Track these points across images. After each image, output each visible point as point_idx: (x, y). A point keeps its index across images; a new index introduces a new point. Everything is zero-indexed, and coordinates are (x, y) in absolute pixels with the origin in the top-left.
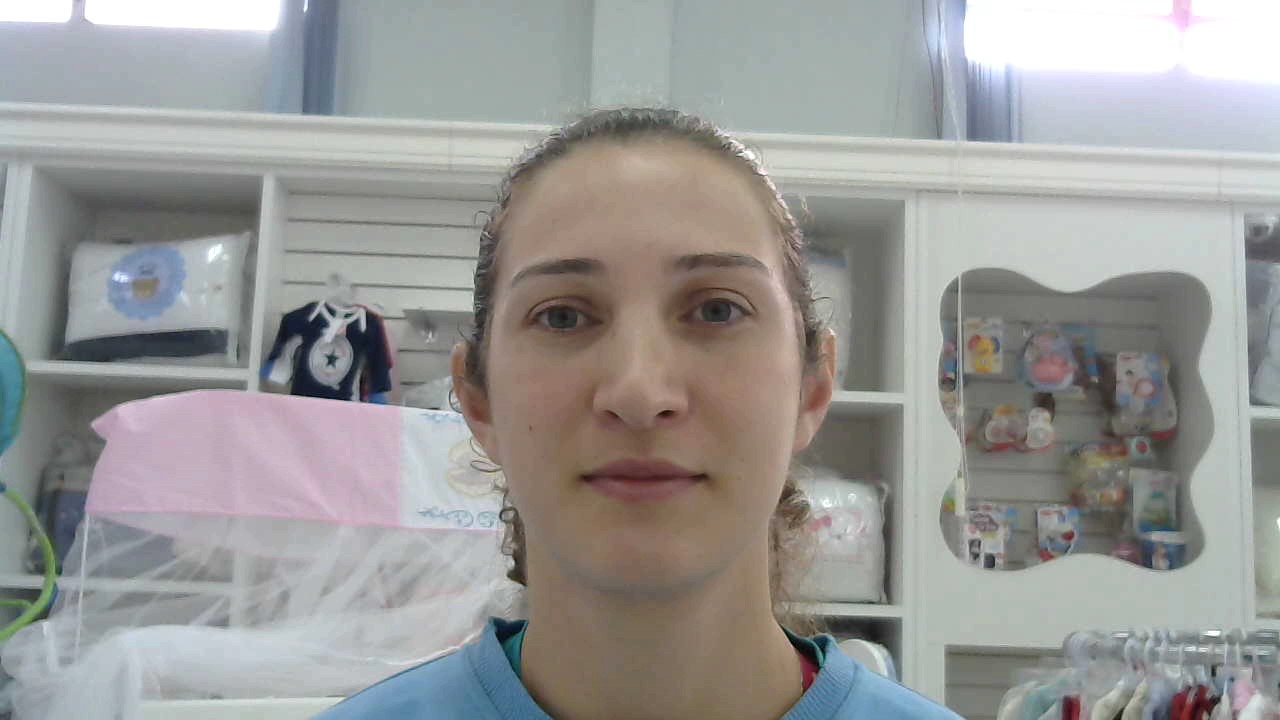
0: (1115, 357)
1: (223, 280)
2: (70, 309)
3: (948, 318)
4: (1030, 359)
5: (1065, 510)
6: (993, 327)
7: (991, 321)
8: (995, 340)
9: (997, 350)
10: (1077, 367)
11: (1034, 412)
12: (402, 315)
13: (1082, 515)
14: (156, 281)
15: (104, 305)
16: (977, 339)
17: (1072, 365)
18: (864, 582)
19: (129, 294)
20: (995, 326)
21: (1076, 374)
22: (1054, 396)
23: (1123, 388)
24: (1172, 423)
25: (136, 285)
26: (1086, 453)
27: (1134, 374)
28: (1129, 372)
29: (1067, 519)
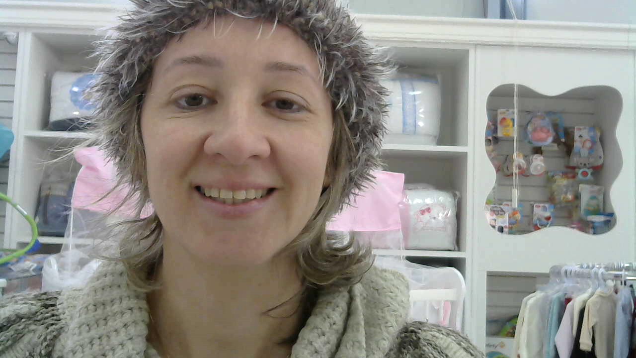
0: (574, 128)
2: (52, 106)
3: (489, 109)
4: (530, 130)
5: (547, 205)
6: (513, 113)
7: (511, 111)
8: (513, 120)
9: (514, 125)
10: (554, 134)
11: (535, 156)
13: (555, 208)
15: (68, 103)
16: (504, 119)
17: (552, 133)
18: (447, 240)
21: (554, 137)
22: (542, 148)
23: (577, 144)
24: (600, 162)
26: (556, 177)
27: (582, 137)
28: (581, 136)
29: (548, 210)
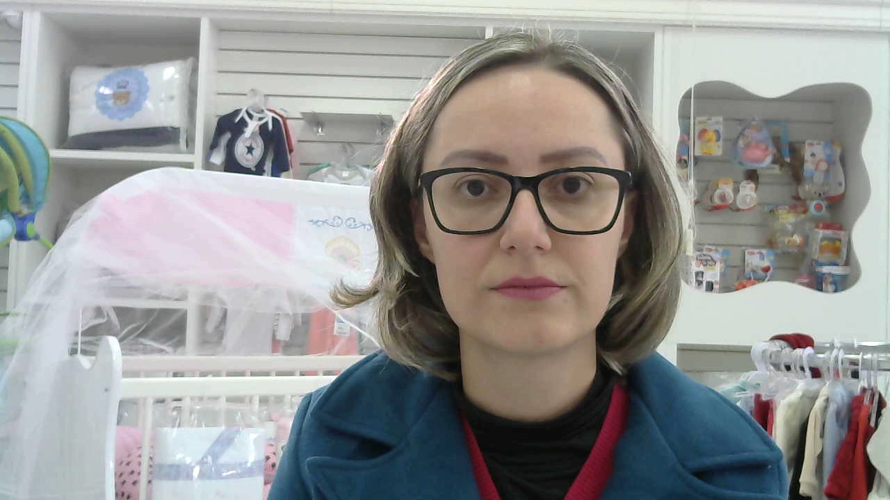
0: (804, 143)
1: (176, 92)
2: (71, 114)
3: (684, 116)
4: (742, 146)
5: (764, 251)
6: (716, 123)
7: (714, 119)
8: (717, 132)
9: (718, 140)
10: (775, 151)
11: (744, 183)
12: (301, 117)
13: (776, 255)
14: (128, 93)
15: (94, 110)
16: (704, 131)
17: (772, 149)
19: (110, 102)
20: (717, 123)
21: (775, 155)
22: (758, 172)
23: (809, 166)
24: (841, 190)
25: (116, 96)
26: (780, 211)
27: (816, 156)
28: (813, 155)
29: (765, 258)
